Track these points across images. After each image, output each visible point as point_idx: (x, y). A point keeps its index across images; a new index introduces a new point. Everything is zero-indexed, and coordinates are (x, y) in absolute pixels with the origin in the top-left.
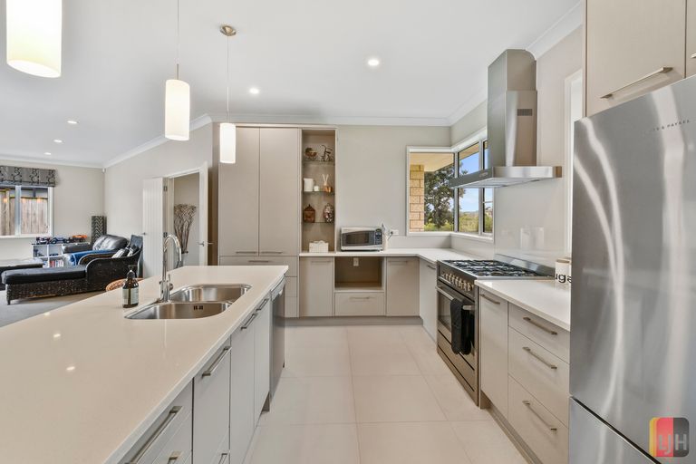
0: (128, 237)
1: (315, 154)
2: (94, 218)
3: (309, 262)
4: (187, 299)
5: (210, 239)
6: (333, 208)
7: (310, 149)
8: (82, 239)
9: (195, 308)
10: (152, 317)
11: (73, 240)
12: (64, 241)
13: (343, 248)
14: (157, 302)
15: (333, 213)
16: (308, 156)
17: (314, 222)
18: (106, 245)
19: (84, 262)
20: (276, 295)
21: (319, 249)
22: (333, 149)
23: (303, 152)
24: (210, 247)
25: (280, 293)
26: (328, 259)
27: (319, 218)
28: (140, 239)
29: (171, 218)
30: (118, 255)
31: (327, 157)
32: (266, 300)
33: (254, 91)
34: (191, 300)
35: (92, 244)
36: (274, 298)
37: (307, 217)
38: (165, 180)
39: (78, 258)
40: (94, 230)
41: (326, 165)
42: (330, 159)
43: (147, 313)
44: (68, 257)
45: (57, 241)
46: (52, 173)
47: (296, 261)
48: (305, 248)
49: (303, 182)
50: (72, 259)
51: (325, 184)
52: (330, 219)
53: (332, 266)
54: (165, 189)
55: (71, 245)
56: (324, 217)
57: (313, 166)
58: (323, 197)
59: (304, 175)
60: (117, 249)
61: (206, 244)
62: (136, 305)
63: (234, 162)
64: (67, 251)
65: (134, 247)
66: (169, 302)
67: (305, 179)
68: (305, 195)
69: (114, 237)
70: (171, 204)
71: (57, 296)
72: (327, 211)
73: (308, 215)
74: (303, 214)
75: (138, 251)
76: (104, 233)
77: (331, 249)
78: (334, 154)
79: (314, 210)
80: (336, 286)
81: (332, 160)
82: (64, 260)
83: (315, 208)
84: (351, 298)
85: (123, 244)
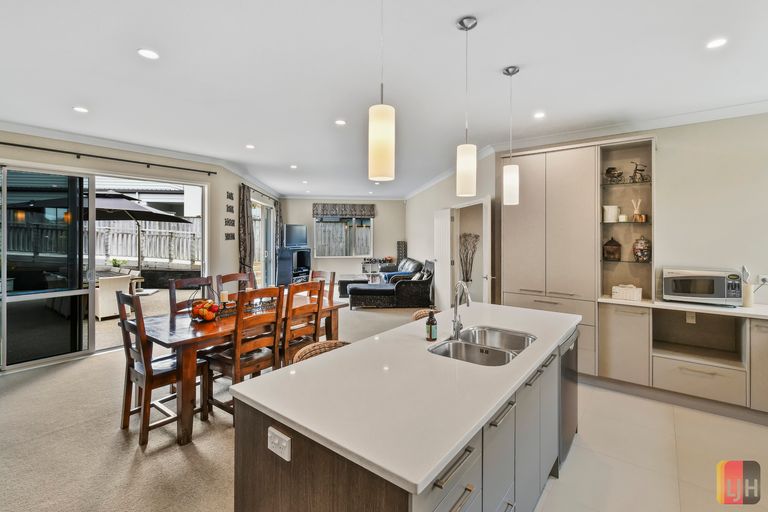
0: (423, 261)
1: (620, 175)
2: (399, 243)
3: (612, 310)
4: (474, 339)
5: (493, 273)
6: (649, 243)
7: (613, 169)
8: (391, 261)
9: (482, 351)
10: (446, 354)
11: (385, 261)
12: (380, 262)
13: (666, 297)
14: (450, 339)
15: (650, 249)
16: (609, 177)
17: (619, 260)
18: (407, 267)
19: (394, 282)
20: (566, 350)
21: (628, 295)
22: (648, 166)
23: (602, 174)
24: (493, 281)
25: (572, 347)
26: (641, 310)
27: (627, 254)
28: (431, 264)
29: (457, 247)
30: (416, 278)
31: (638, 176)
32: (553, 355)
33: (539, 115)
34: (477, 342)
35: (398, 265)
36: (563, 353)
37: (609, 253)
38: (452, 210)
39: (390, 277)
40: (399, 253)
41: (637, 186)
42: (644, 178)
43: (443, 349)
44: (383, 275)
45: (376, 261)
46: (372, 207)
47: (593, 307)
48: (606, 290)
49: (603, 211)
50: (386, 278)
51: (636, 212)
52: (645, 257)
53: (648, 319)
54: (452, 219)
55: (384, 265)
56: (635, 254)
57: (616, 189)
58: (632, 228)
59: (605, 200)
60: (415, 272)
61: (490, 277)
62: (435, 340)
63: (517, 203)
64: (382, 270)
65: (428, 271)
66: (460, 341)
67: (606, 207)
68: (605, 227)
69: (413, 261)
70: (457, 234)
71: (378, 308)
72: (639, 246)
73: (610, 251)
74: (603, 250)
75: (431, 275)
76: (406, 256)
77: (646, 296)
78: (650, 170)
79: (619, 245)
80: (654, 346)
81: (646, 180)
82: (380, 277)
83: (621, 243)
84: (681, 368)
85: (419, 268)
